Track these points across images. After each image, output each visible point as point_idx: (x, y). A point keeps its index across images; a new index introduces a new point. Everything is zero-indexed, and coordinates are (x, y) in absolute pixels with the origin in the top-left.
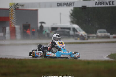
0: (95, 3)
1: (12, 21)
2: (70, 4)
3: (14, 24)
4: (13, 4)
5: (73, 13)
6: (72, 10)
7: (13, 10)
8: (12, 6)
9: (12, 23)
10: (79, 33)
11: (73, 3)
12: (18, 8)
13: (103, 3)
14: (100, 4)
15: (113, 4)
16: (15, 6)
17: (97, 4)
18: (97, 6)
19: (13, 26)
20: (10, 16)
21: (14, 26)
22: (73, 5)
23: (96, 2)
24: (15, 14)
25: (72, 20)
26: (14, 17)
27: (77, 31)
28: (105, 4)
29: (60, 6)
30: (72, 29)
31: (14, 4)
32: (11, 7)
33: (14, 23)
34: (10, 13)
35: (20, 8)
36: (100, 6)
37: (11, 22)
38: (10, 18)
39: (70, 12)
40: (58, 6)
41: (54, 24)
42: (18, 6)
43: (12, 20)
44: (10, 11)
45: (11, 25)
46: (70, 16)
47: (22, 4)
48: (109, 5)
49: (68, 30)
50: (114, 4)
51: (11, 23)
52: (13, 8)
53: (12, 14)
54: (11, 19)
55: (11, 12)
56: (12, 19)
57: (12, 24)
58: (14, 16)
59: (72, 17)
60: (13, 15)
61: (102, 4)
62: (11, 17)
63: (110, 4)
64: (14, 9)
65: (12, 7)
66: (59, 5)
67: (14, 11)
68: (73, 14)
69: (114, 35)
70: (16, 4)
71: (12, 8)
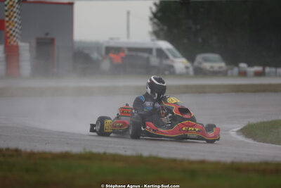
1: (11, 32)
3: (15, 39)
5: (157, 12)
7: (15, 4)
9: (11, 35)
10: (173, 61)
19: (12, 43)
20: (7, 19)
21: (15, 44)
24: (18, 14)
25: (156, 28)
26: (16, 22)
27: (167, 57)
30: (154, 53)
33: (14, 36)
34: (6, 11)
37: (8, 32)
38: (7, 24)
39: (151, 8)
41: (112, 39)
43: (11, 29)
44: (6, 5)
45: (9, 40)
46: (151, 19)
49: (146, 55)
51: (8, 35)
54: (8, 27)
55: (9, 9)
56: (11, 27)
57: (11, 37)
58: (16, 20)
59: (155, 20)
60: (12, 16)
62: (7, 22)
67: (17, 6)
68: (159, 15)
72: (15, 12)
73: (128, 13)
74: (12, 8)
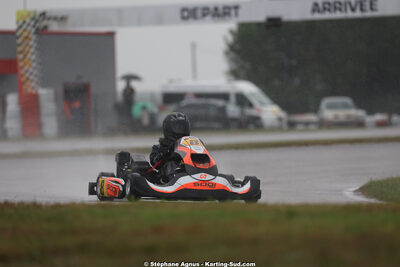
0: (309, 7)
1: (27, 75)
2: (227, 11)
3: (33, 84)
4: (29, 14)
5: (236, 42)
6: (231, 32)
7: (31, 36)
8: (24, 22)
9: (28, 79)
10: (259, 110)
11: (236, 8)
12: (46, 27)
13: (338, 5)
14: (329, 10)
15: (372, 9)
16: (37, 21)
17: (319, 11)
18: (318, 16)
19: (29, 90)
20: (20, 56)
21: (34, 92)
22: (237, 15)
23: (316, 4)
24: (36, 49)
25: (234, 66)
26: (34, 61)
27: (251, 105)
28: (346, 10)
29: (191, 20)
30: (233, 99)
31: (32, 16)
32: (20, 27)
34: (19, 45)
35: (54, 27)
36: (327, 15)
37: (22, 76)
38: (21, 64)
39: (225, 39)
40: (184, 18)
41: (171, 81)
42: (45, 23)
43: (27, 71)
44: (18, 38)
45: (24, 87)
46: (227, 53)
47: (60, 15)
48: (358, 14)
49: (220, 103)
50: (376, 10)
51: (23, 79)
52: (29, 28)
53: (27, 48)
54: (22, 68)
55: (23, 41)
56: (26, 67)
57: (28, 82)
58: (33, 57)
59: (233, 55)
60: (28, 52)
61: (335, 8)
62: (21, 60)
63: (362, 10)
64: (33, 30)
65: (25, 26)
66: (186, 14)
67: (34, 37)
68: (238, 47)
69: (379, 117)
70: (38, 13)
71: (25, 30)
72: (31, 47)
73: (194, 46)
74: (27, 41)
